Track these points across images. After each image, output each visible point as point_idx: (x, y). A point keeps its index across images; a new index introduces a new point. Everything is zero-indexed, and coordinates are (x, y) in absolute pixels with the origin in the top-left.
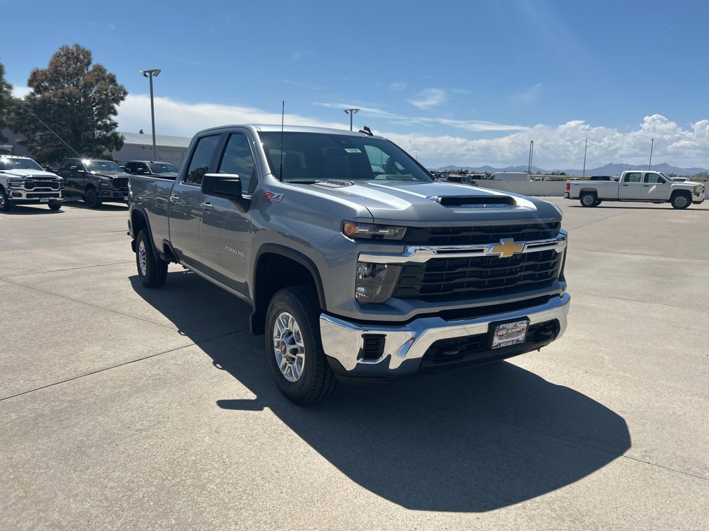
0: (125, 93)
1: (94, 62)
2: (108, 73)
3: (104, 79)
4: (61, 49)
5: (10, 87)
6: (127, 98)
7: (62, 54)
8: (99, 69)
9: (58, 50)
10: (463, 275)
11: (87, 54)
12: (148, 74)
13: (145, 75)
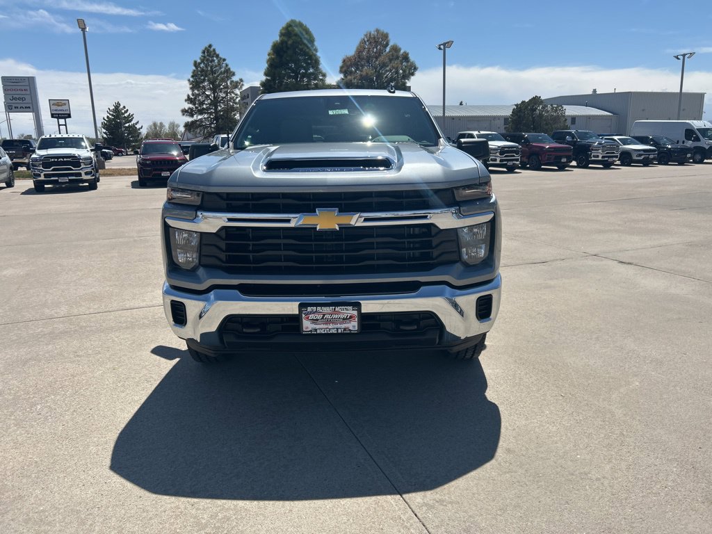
0: (416, 69)
1: (391, 44)
2: (402, 52)
3: (397, 57)
4: (366, 35)
5: (324, 75)
6: (417, 73)
7: (366, 39)
8: (396, 49)
9: (363, 37)
10: (277, 247)
11: (385, 36)
12: (442, 47)
13: (440, 49)
